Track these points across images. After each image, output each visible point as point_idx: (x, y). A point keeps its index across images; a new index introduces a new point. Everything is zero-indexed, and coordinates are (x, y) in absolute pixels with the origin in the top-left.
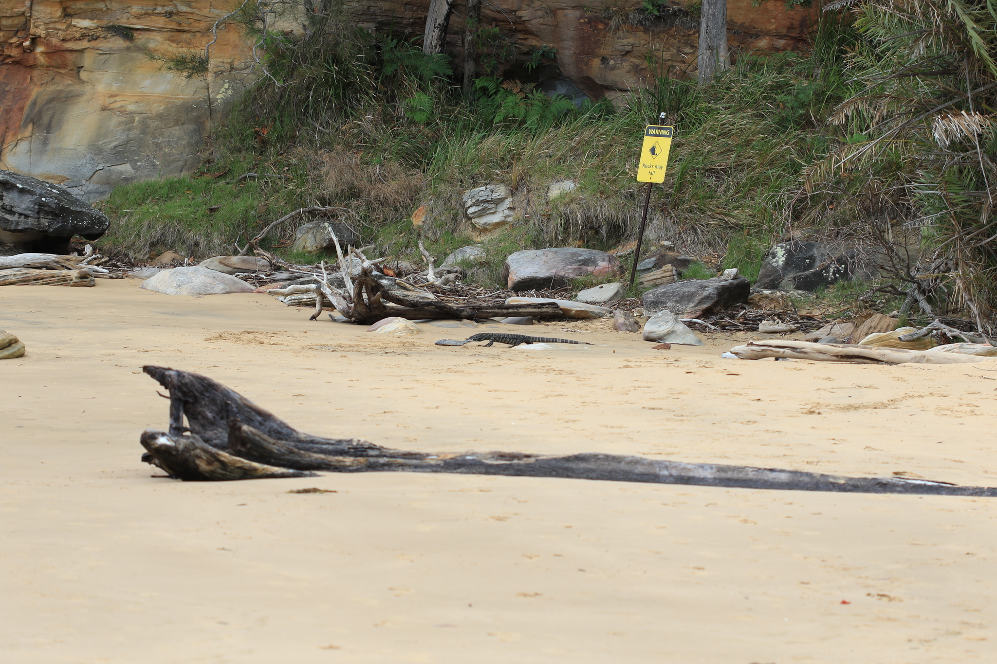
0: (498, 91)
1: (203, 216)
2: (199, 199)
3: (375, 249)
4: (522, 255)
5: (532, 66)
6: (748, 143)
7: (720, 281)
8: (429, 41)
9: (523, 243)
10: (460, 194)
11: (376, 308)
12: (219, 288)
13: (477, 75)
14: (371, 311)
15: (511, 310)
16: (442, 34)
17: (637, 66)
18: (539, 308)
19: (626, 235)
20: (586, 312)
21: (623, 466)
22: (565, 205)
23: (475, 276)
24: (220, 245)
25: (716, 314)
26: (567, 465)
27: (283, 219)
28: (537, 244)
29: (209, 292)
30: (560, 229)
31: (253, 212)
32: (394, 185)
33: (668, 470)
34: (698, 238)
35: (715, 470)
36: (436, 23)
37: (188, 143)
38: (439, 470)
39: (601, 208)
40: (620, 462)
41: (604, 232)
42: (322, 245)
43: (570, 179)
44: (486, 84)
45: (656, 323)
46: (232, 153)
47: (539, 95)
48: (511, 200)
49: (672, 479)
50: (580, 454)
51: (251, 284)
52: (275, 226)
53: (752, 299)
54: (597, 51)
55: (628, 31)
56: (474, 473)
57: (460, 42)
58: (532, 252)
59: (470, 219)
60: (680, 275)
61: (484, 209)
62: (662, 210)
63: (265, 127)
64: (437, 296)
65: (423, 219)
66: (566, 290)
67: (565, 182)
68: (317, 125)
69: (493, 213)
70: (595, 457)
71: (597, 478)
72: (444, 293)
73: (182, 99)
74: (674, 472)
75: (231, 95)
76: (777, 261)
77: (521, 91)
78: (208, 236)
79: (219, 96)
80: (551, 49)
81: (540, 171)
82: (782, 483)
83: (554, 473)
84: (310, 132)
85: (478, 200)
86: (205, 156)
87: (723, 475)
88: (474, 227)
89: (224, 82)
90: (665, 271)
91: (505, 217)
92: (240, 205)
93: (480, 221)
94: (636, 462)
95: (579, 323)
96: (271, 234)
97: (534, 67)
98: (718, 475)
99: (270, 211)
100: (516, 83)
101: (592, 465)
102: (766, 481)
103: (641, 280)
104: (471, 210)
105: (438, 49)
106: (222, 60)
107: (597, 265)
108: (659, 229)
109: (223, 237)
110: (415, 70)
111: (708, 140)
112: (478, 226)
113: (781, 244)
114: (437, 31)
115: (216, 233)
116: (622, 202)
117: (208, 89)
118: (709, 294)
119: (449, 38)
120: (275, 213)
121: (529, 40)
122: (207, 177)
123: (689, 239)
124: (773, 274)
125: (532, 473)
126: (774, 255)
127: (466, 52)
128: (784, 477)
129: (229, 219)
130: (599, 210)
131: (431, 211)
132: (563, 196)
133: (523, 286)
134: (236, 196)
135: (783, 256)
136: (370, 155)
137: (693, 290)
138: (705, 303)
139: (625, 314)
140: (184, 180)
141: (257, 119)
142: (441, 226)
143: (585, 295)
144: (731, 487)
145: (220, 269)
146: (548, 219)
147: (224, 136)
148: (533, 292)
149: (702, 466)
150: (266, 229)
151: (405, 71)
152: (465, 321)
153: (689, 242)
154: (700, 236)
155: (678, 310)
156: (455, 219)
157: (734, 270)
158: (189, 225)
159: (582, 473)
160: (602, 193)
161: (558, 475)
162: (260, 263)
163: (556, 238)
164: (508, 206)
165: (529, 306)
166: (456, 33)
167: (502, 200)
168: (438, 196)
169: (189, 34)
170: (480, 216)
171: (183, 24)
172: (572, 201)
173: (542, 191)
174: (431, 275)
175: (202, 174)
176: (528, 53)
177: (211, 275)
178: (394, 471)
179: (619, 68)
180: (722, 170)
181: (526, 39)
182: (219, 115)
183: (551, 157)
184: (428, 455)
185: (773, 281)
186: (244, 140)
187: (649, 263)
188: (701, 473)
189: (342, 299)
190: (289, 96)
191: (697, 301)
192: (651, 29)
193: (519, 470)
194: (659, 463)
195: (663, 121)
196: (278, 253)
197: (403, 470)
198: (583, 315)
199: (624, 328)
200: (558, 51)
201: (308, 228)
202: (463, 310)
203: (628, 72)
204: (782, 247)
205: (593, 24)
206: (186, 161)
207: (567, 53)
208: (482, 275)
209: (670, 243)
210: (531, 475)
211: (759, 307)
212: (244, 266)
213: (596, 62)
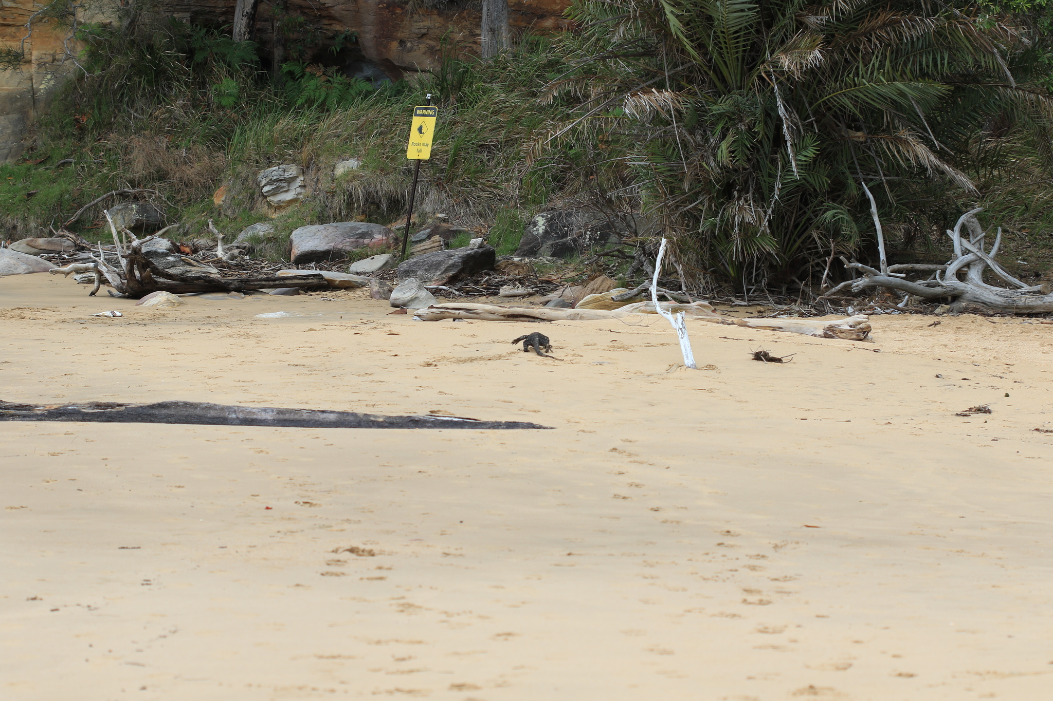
0: (304, 74)
1: (21, 201)
2: (20, 186)
3: (179, 228)
4: (305, 230)
5: (336, 50)
6: (518, 120)
7: (467, 250)
8: (238, 29)
9: (309, 219)
10: (255, 174)
11: (148, 283)
12: (22, 268)
13: (285, 60)
14: (142, 286)
15: (277, 282)
16: (250, 22)
17: (433, 47)
18: (304, 279)
19: (405, 208)
20: (349, 282)
21: (198, 412)
22: (348, 182)
23: (263, 250)
24: (36, 228)
25: (460, 281)
26: (150, 412)
27: (95, 201)
28: (322, 220)
29: (11, 272)
30: (343, 206)
31: (67, 196)
32: (197, 167)
33: (236, 414)
34: (470, 210)
35: (275, 413)
36: (244, 11)
37: (13, 132)
38: (43, 418)
39: (381, 184)
40: (196, 408)
41: (384, 206)
42: (130, 225)
43: (354, 157)
44: (292, 68)
45: (401, 290)
46: (53, 140)
47: (339, 78)
48: (302, 178)
49: (238, 421)
50: (163, 403)
51: (54, 264)
52: (89, 208)
53: (499, 266)
54: (395, 34)
55: (423, 15)
56: (72, 421)
57: (270, 28)
58: (314, 228)
59: (265, 197)
60: (447, 245)
61: (277, 187)
62: (437, 185)
63: (85, 114)
64: (220, 270)
65: (223, 199)
66: (344, 262)
67: (350, 161)
68: (132, 112)
69: (286, 191)
70: (176, 404)
71: (175, 422)
72: (229, 268)
73: (7, 90)
74: (241, 416)
75: (53, 85)
76: (537, 230)
77: (324, 74)
78: (25, 219)
79: (42, 87)
80: (353, 32)
81: (328, 151)
82: (330, 422)
83: (140, 419)
84: (126, 119)
85: (271, 179)
86: (29, 143)
87: (281, 417)
88: (270, 205)
89: (47, 74)
90: (434, 242)
91: (297, 195)
92: (56, 189)
93: (275, 199)
94: (210, 407)
95: (341, 293)
96: (85, 216)
97: (338, 50)
98: (277, 417)
99: (84, 194)
100: (318, 66)
101: (172, 412)
102: (316, 421)
103: (412, 251)
104: (265, 189)
105: (247, 36)
106: (44, 52)
107: (374, 238)
108: (435, 203)
109: (39, 220)
110: (223, 57)
111: (483, 118)
112: (273, 204)
113: (542, 214)
114: (245, 19)
115: (32, 217)
116: (400, 178)
117: (32, 79)
118: (455, 263)
119: (259, 25)
120: (89, 196)
121: (334, 25)
122: (29, 163)
123: (462, 211)
124: (533, 242)
125: (121, 419)
126: (535, 224)
127: (275, 38)
128: (332, 417)
129: (45, 204)
130: (379, 186)
131: (230, 190)
132: (346, 174)
133: (305, 259)
134: (54, 181)
135: (543, 225)
136: (180, 139)
137: (440, 259)
138: (450, 271)
139: (381, 283)
140: (6, 167)
141: (78, 107)
142: (239, 205)
143: (356, 266)
144: (287, 426)
145: (27, 251)
146: (333, 196)
147: (46, 125)
148: (312, 265)
149: (265, 410)
150: (79, 212)
151: (214, 58)
152: (233, 293)
153: (462, 214)
154: (472, 208)
155: (427, 278)
156: (252, 197)
157: (480, 240)
158: (7, 209)
159: (163, 418)
160: (382, 170)
161: (143, 421)
162: (66, 244)
163: (340, 213)
164: (300, 184)
165: (295, 277)
166: (266, 20)
167: (293, 179)
168: (237, 176)
169: (14, 28)
170: (274, 194)
171: (8, 19)
172: (354, 178)
173: (328, 169)
174: (220, 252)
175: (25, 160)
176: (333, 38)
177: (16, 257)
178: (6, 420)
179: (415, 50)
180: (493, 145)
181: (331, 25)
182: (42, 105)
183: (338, 137)
184: (36, 406)
185: (532, 248)
186: (64, 128)
187: (424, 234)
188: (264, 416)
189: (116, 275)
190: (106, 84)
191: (444, 269)
192: (445, 12)
193: (110, 417)
194: (229, 408)
195: (428, 102)
196: (91, 234)
197: (13, 420)
198: (346, 285)
199: (378, 296)
200: (359, 35)
201: (117, 210)
202: (231, 283)
203: (424, 53)
204: (543, 216)
205: (391, 9)
206: (11, 149)
207: (368, 37)
208: (270, 250)
209: (445, 215)
210: (120, 421)
211: (504, 273)
212: (50, 248)
213: (395, 45)
